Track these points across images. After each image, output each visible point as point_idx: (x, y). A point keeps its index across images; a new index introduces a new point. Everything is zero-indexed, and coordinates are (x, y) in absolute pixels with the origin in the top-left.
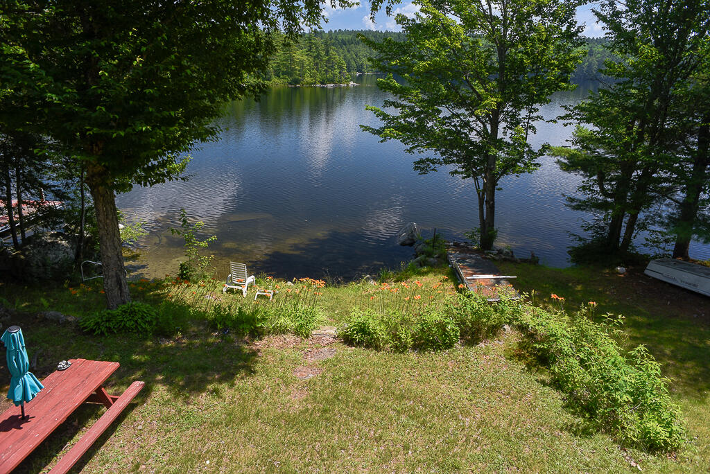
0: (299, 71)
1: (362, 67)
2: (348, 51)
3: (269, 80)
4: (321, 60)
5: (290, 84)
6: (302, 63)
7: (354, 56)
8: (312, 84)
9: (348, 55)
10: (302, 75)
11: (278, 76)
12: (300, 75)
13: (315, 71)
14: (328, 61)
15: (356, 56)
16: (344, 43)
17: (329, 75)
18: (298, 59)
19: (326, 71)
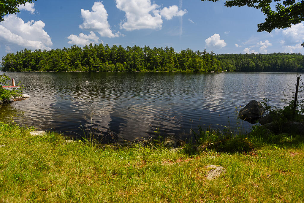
0: (199, 66)
1: (229, 68)
2: (223, 62)
3: (185, 70)
4: (209, 62)
5: (194, 71)
6: (200, 63)
7: (225, 64)
8: (204, 71)
9: (222, 63)
10: (200, 68)
11: (189, 68)
12: (199, 68)
13: (206, 66)
14: (212, 62)
15: (226, 63)
16: (220, 58)
17: (212, 68)
18: (198, 61)
19: (211, 67)
